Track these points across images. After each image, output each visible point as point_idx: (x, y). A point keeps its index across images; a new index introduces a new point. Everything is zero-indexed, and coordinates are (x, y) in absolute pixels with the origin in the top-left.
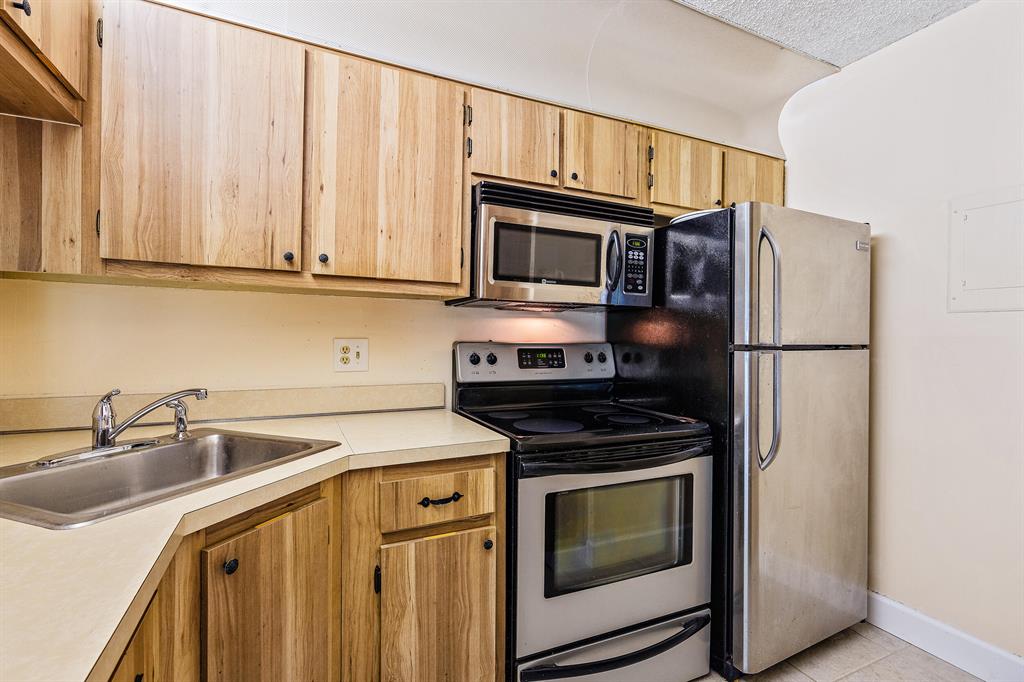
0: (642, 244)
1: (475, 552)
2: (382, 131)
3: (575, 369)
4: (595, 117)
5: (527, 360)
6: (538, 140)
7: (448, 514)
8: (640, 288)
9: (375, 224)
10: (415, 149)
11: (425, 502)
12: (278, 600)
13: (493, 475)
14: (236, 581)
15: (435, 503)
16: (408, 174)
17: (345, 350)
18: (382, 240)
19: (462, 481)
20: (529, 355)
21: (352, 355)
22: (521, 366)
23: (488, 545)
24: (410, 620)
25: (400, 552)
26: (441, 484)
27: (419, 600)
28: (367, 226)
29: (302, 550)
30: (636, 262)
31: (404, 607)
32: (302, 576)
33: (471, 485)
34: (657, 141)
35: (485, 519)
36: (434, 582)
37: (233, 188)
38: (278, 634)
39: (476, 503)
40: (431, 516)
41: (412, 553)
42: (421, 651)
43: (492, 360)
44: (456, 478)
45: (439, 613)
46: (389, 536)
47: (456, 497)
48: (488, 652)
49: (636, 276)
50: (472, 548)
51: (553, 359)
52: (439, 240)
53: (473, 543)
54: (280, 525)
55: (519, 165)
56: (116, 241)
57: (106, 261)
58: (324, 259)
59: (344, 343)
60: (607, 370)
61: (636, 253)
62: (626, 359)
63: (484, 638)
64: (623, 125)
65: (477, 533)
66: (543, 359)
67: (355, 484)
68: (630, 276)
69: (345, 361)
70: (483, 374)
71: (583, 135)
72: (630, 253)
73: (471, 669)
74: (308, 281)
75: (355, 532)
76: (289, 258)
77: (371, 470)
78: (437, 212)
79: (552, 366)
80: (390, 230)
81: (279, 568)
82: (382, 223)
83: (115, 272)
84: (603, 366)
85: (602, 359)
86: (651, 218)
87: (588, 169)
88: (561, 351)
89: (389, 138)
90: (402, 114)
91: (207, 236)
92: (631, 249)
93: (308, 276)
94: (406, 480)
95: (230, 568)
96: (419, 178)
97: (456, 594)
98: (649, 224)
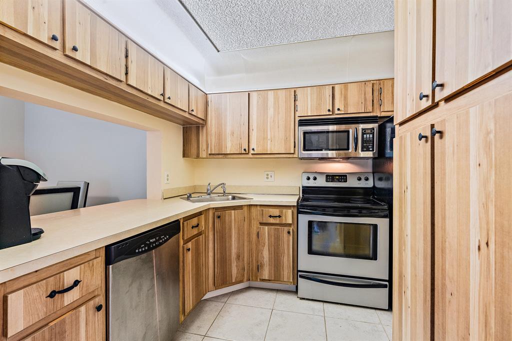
0: (371, 131)
1: (285, 235)
2: (269, 111)
3: (352, 183)
4: (349, 84)
5: (329, 179)
6: (323, 100)
7: (277, 221)
8: (371, 149)
9: (267, 137)
10: (279, 113)
11: (270, 216)
12: (230, 229)
13: (291, 212)
14: (220, 221)
15: (273, 217)
16: (276, 122)
17: (268, 175)
18: (269, 142)
19: (282, 212)
20: (331, 177)
21: (269, 176)
22: (327, 181)
23: (289, 232)
24: (266, 248)
25: (263, 229)
26: (276, 212)
27: (269, 243)
28: (265, 139)
29: (237, 220)
30: (368, 139)
31: (264, 244)
32: (236, 226)
33: (284, 214)
34: (384, 84)
35: (290, 225)
36: (273, 239)
37: (233, 134)
38: (230, 237)
39: (286, 220)
40: (272, 221)
41: (267, 230)
42: (269, 258)
43: (315, 179)
44: (280, 211)
45: (274, 249)
46: (261, 224)
47: (279, 216)
48: (290, 266)
49: (368, 145)
50: (284, 232)
51: (342, 179)
52: (286, 140)
53: (285, 231)
54: (231, 212)
55: (315, 110)
56: (211, 150)
57: (210, 154)
58: (253, 149)
59: (267, 173)
60: (370, 184)
61: (368, 135)
62: (380, 179)
63: (288, 260)
64: (364, 83)
65: (286, 229)
66: (337, 179)
67: (253, 209)
68: (365, 145)
69: (267, 178)
70: (311, 183)
71: (343, 93)
72: (365, 135)
73: (284, 269)
74: (250, 155)
75: (253, 221)
76: (245, 150)
77: (257, 205)
78: (286, 131)
79: (341, 182)
80: (271, 139)
81: (231, 222)
82: (269, 137)
83: (212, 156)
84: (367, 182)
85: (367, 179)
86: (377, 119)
87: (346, 105)
88: (346, 176)
89: (271, 112)
90: (275, 104)
91: (228, 146)
92: (365, 134)
93: (250, 154)
94: (265, 209)
95: (219, 217)
96: (280, 121)
97: (279, 245)
98: (376, 122)
